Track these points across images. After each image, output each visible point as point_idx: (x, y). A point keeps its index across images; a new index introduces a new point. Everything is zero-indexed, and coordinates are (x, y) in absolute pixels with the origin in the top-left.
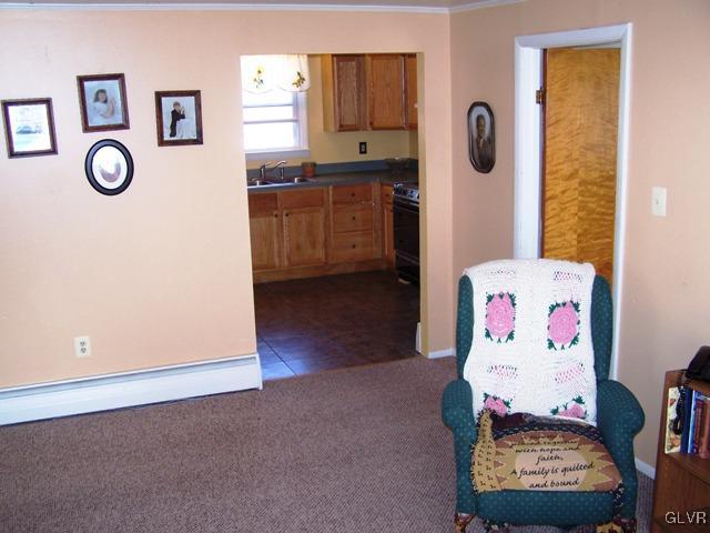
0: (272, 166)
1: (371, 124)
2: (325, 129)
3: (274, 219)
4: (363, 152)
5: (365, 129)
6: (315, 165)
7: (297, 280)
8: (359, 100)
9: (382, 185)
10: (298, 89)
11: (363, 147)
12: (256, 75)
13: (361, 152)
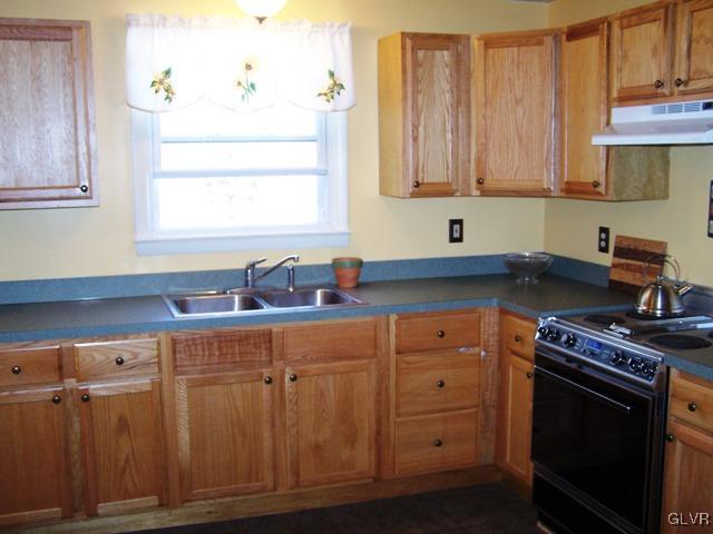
0: (269, 264)
1: (480, 182)
2: (383, 192)
3: (266, 388)
4: (456, 239)
5: (467, 194)
6: (359, 264)
7: (314, 510)
8: (455, 130)
9: (503, 312)
10: (329, 107)
11: (456, 230)
12: (242, 75)
13: (453, 240)
